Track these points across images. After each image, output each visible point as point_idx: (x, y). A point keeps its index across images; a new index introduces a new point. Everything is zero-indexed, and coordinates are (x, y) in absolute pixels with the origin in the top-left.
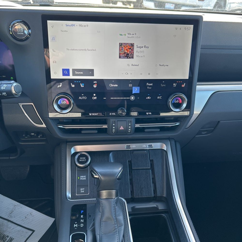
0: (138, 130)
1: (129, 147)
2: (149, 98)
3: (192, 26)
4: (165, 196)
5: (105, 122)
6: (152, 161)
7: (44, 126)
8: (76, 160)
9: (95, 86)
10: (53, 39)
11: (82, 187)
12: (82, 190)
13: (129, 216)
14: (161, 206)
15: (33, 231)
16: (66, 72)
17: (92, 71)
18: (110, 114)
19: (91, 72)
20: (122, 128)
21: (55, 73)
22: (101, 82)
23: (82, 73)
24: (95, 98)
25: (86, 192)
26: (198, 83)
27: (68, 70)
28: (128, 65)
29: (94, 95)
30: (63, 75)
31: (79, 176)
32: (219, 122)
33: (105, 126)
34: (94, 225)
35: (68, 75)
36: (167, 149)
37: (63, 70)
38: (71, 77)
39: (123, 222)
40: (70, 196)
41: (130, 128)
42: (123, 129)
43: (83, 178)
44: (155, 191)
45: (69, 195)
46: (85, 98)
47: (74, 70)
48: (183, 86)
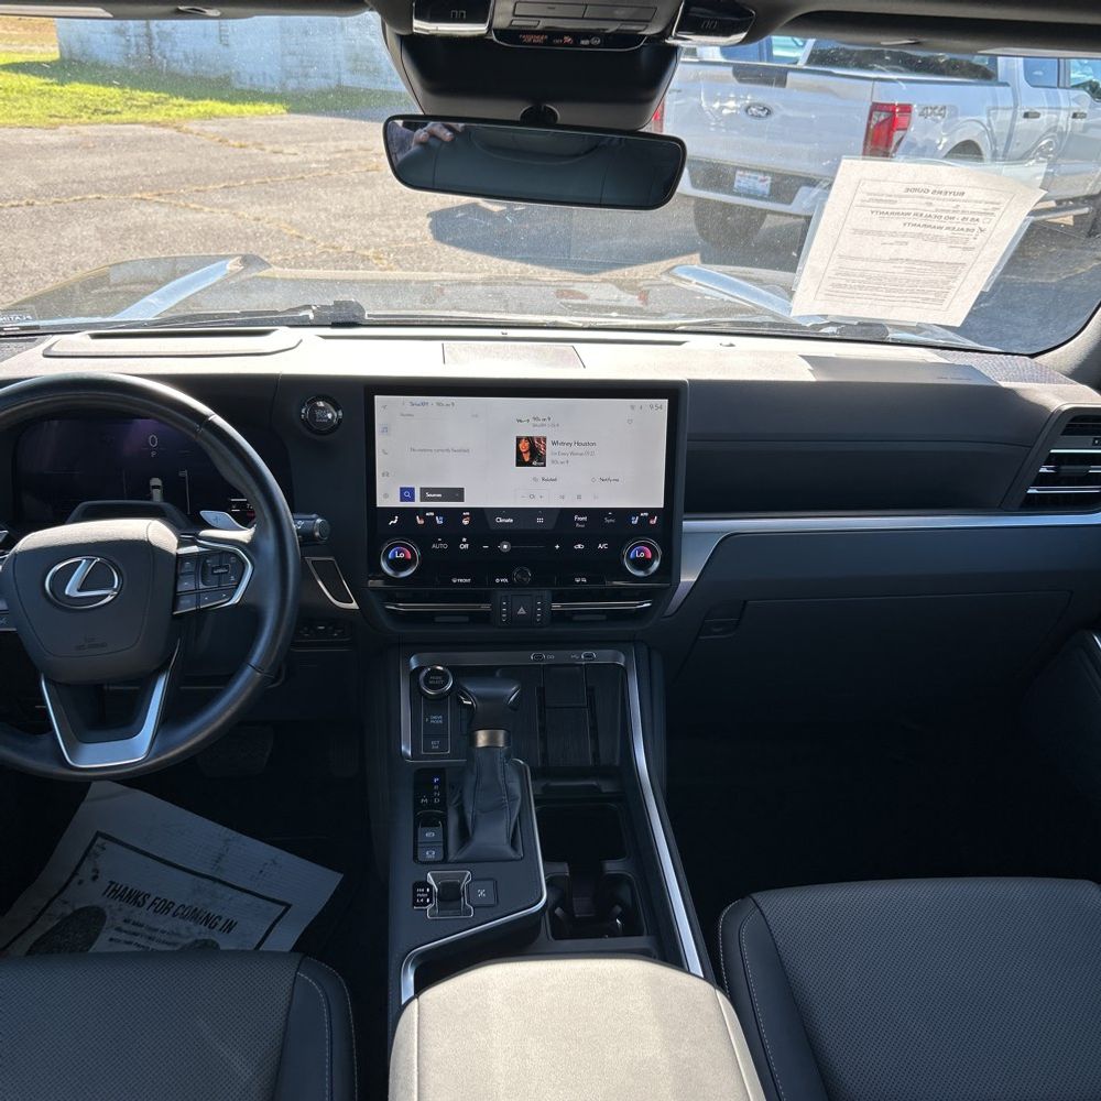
0: (559, 617)
1: (539, 658)
2: (579, 546)
3: (665, 402)
4: (617, 763)
5: (485, 598)
6: (591, 690)
7: (354, 605)
8: (422, 683)
9: (465, 522)
10: (385, 430)
11: (435, 739)
12: (434, 744)
13: (536, 806)
14: (607, 787)
15: (288, 906)
16: (407, 493)
17: (461, 491)
18: (497, 580)
19: (458, 494)
20: (522, 611)
21: (386, 496)
22: (479, 514)
23: (439, 495)
24: (466, 546)
25: (443, 747)
26: (685, 516)
27: (412, 490)
28: (535, 479)
29: (464, 540)
30: (402, 500)
31: (427, 715)
32: (745, 602)
33: (485, 607)
34: (461, 798)
35: (412, 499)
36: (625, 663)
37: (402, 490)
38: (417, 503)
39: (518, 792)
40: (410, 753)
41: (539, 612)
42: (524, 612)
43: (436, 719)
44: (596, 755)
45: (406, 749)
46: (444, 546)
47: (424, 491)
48: (653, 522)
